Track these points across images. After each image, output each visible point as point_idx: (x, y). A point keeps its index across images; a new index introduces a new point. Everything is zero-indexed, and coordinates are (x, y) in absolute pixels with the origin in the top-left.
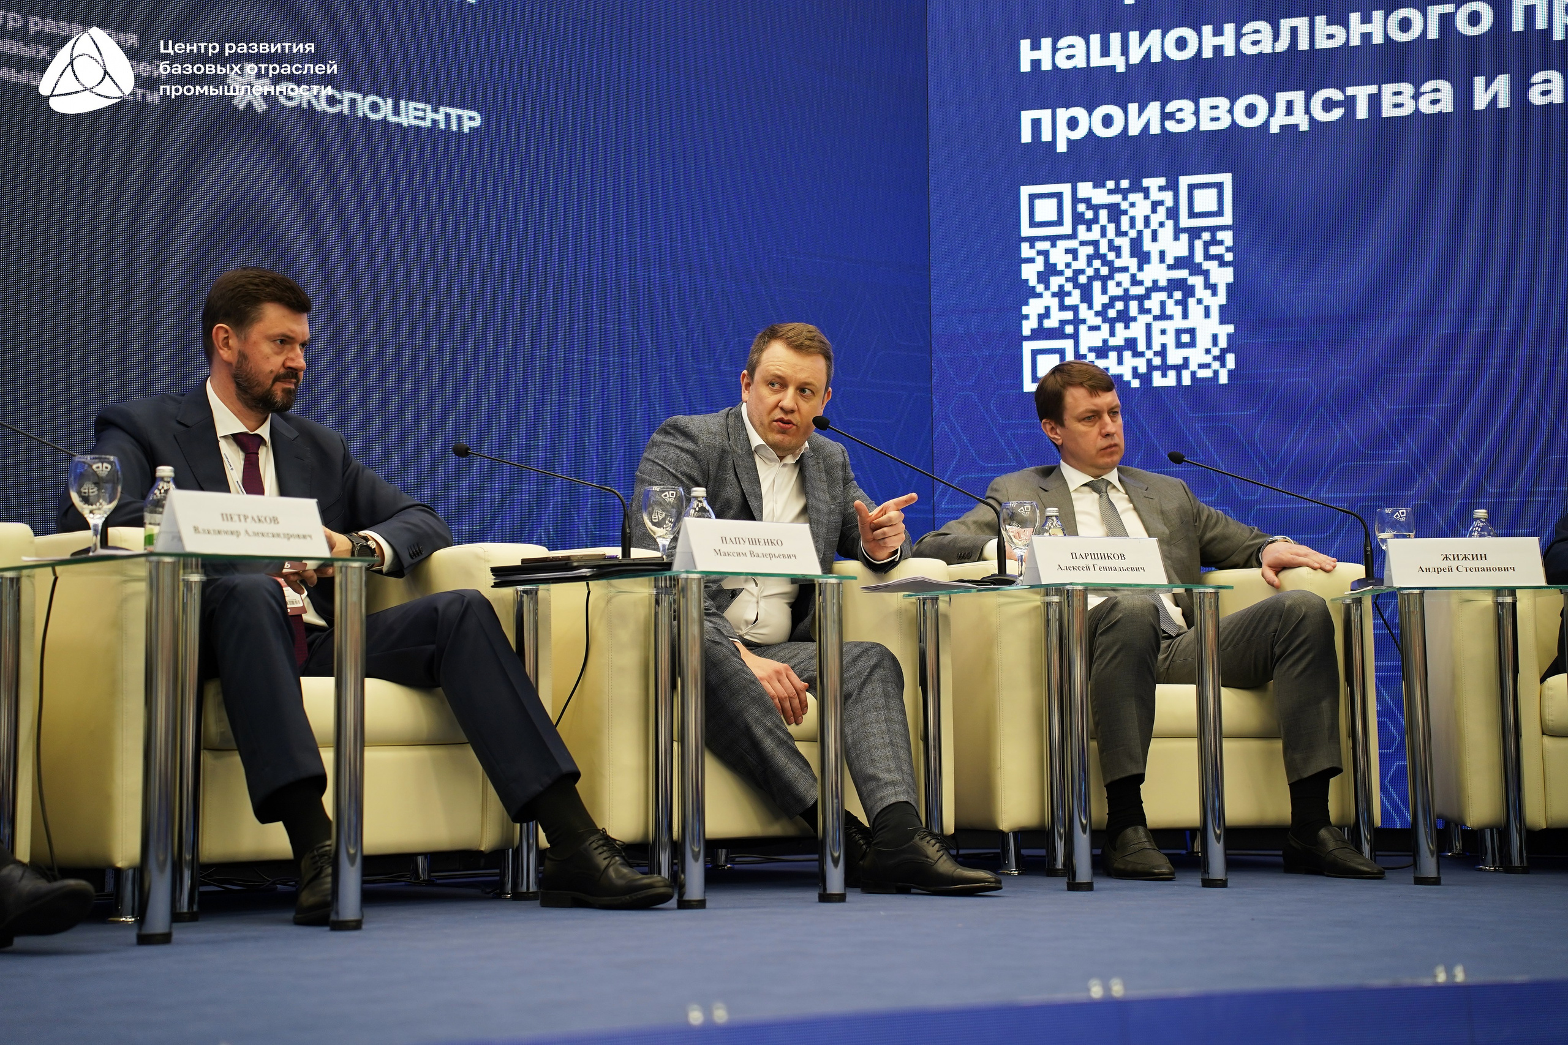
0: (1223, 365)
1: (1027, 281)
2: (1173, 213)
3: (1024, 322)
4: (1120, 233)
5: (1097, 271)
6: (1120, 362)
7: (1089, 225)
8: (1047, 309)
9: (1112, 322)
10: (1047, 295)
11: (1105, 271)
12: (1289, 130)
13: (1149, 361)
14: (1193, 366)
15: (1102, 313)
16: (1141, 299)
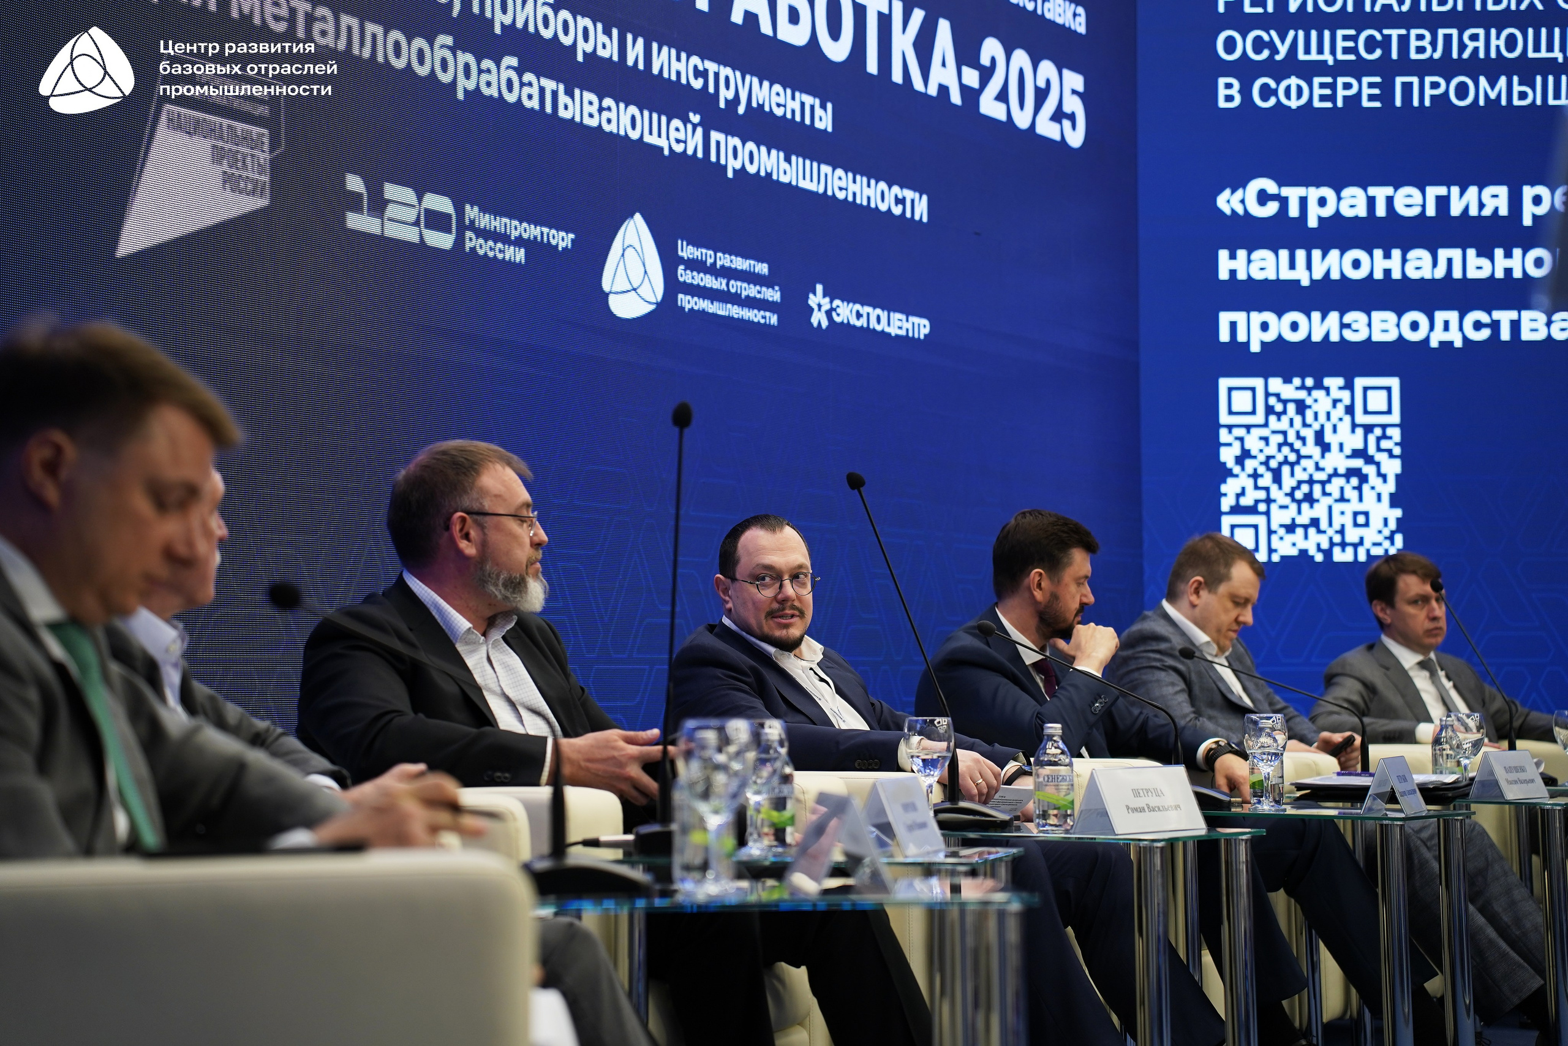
0: (1392, 543)
1: (1225, 464)
2: (1350, 410)
3: (1224, 501)
4: (1305, 425)
5: (1286, 457)
6: (1306, 537)
7: (1279, 415)
8: (1243, 489)
9: (1299, 502)
10: (1243, 476)
11: (1292, 457)
12: (1446, 345)
13: (1331, 539)
14: (1367, 544)
15: (1291, 495)
16: (1323, 483)
